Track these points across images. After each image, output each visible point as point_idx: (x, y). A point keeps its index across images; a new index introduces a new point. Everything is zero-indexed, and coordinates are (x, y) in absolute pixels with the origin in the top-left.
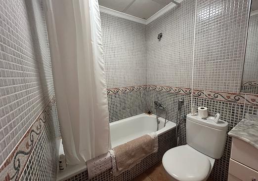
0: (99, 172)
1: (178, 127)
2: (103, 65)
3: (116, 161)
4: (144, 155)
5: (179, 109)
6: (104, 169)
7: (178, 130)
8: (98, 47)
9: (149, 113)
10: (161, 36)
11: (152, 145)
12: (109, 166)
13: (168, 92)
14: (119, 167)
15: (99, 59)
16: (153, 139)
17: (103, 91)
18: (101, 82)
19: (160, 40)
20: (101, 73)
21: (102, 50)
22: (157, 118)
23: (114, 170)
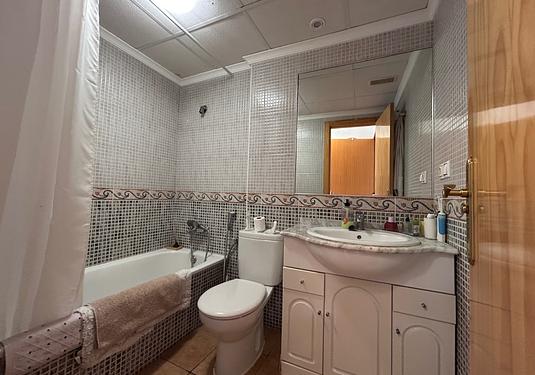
0: (40, 359)
1: (228, 261)
2: (93, 120)
3: (95, 327)
4: (162, 311)
5: (230, 228)
6: (57, 350)
7: (227, 266)
8: (86, 84)
9: (176, 246)
10: (205, 111)
11: (179, 291)
12: (72, 342)
13: (214, 202)
14: (102, 340)
15: (86, 106)
16: (182, 280)
17: (85, 168)
18: (84, 151)
19: (202, 116)
20: (86, 133)
21: (94, 93)
22: (192, 252)
23: (88, 348)
